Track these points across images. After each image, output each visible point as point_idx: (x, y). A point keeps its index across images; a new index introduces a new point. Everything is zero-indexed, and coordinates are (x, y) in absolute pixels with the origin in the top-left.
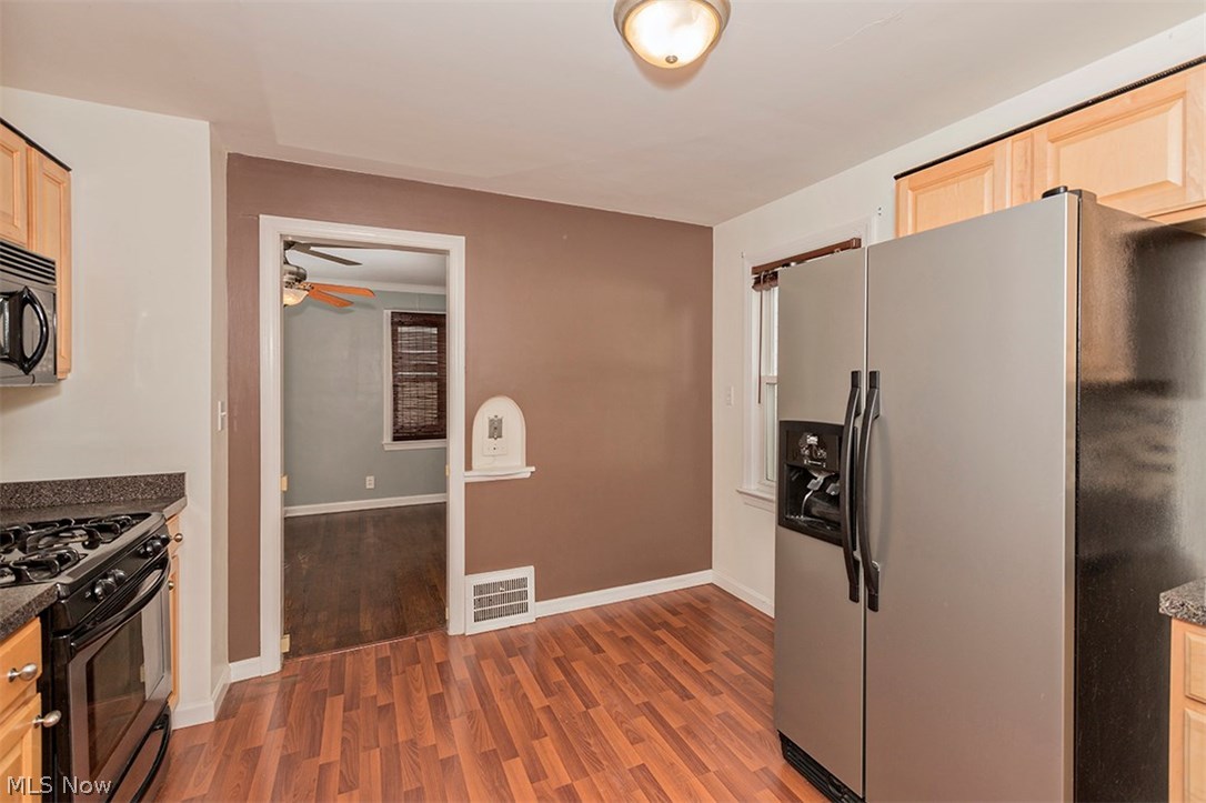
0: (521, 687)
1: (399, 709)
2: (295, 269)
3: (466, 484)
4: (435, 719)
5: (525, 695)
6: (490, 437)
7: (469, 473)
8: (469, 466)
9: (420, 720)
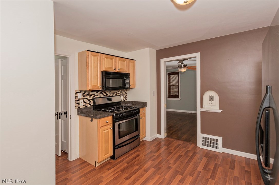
0: (199, 164)
1: (172, 154)
2: (184, 64)
3: (201, 111)
4: (176, 159)
5: (198, 166)
6: (210, 101)
7: (202, 109)
8: (202, 107)
9: (173, 158)
